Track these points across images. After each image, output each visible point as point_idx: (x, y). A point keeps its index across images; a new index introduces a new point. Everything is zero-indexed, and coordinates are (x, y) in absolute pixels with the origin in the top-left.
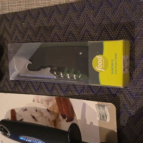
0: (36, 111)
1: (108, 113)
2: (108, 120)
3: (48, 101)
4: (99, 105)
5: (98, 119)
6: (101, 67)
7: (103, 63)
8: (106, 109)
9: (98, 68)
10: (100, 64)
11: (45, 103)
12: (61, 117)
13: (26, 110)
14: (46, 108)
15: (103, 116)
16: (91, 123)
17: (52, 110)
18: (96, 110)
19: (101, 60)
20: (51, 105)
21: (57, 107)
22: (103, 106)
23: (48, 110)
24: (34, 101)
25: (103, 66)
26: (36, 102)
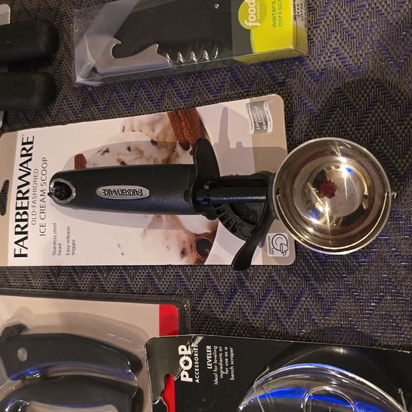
0: (129, 149)
1: (269, 116)
2: (270, 130)
3: (152, 125)
4: (252, 104)
5: (252, 132)
6: (254, 20)
7: (258, 11)
8: (266, 108)
9: (248, 21)
10: (252, 14)
11: (147, 130)
12: (179, 149)
13: (107, 151)
14: (150, 140)
15: (261, 124)
16: (239, 144)
17: (161, 139)
18: (247, 116)
19: (254, 5)
20: (158, 129)
21: (171, 132)
22: (260, 104)
23: (153, 142)
24: (123, 131)
25: (257, 17)
26: (128, 132)
